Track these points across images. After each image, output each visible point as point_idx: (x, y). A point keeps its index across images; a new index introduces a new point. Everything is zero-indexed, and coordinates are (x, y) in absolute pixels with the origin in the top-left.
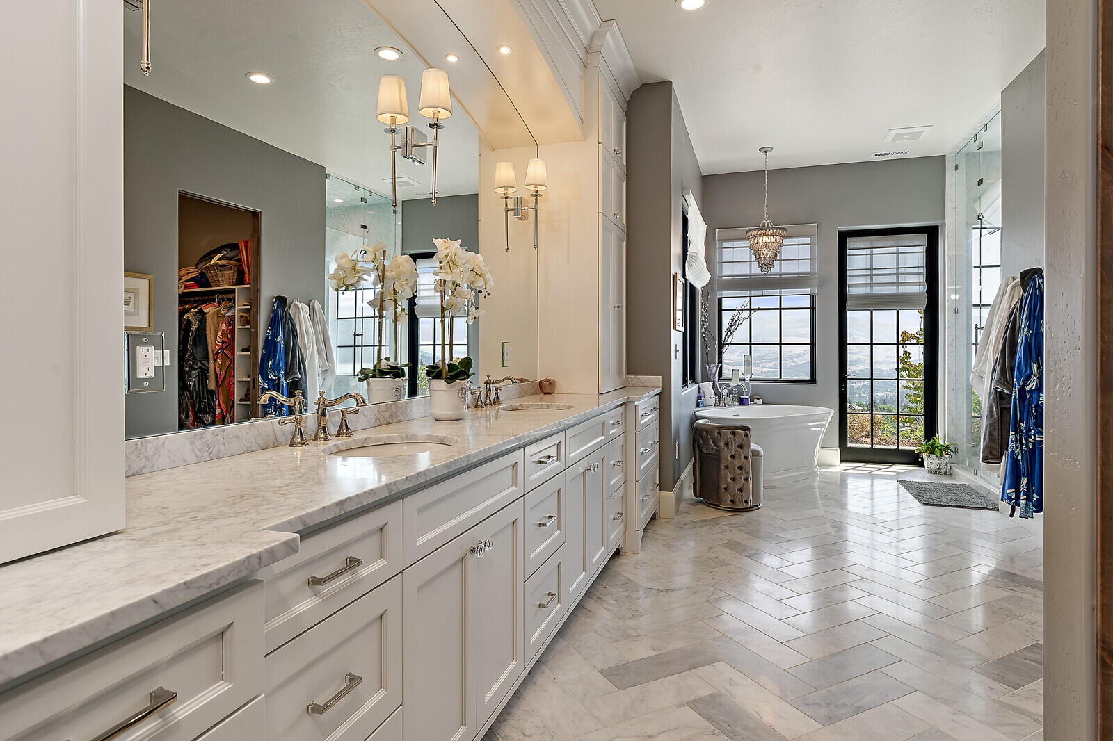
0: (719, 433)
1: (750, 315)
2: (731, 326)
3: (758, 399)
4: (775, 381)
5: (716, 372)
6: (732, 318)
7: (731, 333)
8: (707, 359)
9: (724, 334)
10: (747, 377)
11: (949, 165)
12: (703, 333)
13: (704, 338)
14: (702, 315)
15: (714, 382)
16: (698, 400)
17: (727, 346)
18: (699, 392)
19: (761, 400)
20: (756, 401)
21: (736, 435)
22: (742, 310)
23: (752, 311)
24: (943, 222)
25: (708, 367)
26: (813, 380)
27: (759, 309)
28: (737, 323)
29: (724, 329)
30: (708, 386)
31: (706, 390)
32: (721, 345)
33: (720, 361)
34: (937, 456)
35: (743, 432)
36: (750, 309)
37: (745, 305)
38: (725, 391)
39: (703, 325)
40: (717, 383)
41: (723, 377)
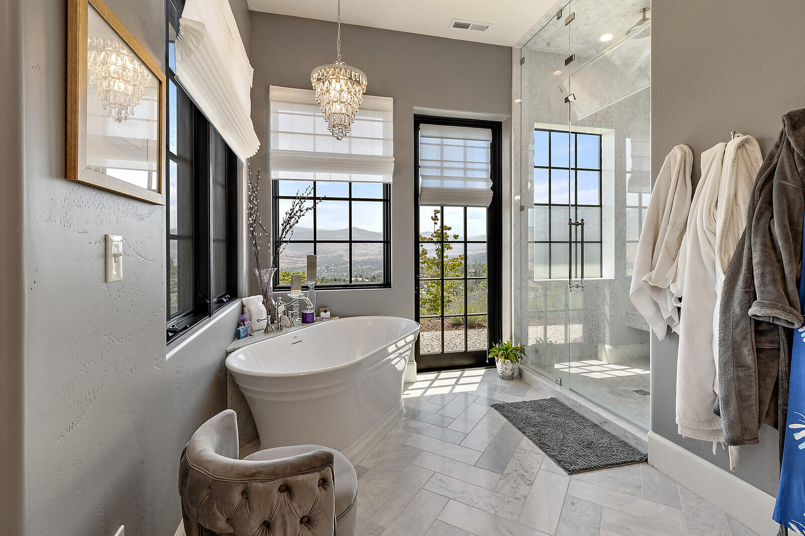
0: (245, 493)
1: (315, 206)
2: (291, 218)
3: (325, 311)
4: (345, 287)
5: (269, 280)
6: (291, 207)
7: (291, 227)
8: (256, 261)
9: (281, 228)
10: (311, 284)
11: (516, 58)
12: (250, 225)
13: (252, 232)
14: (250, 201)
15: (265, 296)
16: (239, 325)
17: (284, 244)
18: (243, 312)
19: (328, 313)
20: (322, 314)
21: (297, 494)
22: (304, 198)
23: (317, 201)
24: (510, 116)
25: (257, 273)
26: (387, 284)
27: (325, 198)
28: (298, 214)
29: (281, 222)
30: (256, 303)
31: (253, 308)
32: (278, 243)
33: (276, 263)
34: (512, 361)
35: (314, 478)
36: (315, 198)
37: (308, 192)
38: (282, 308)
39: (250, 215)
40: (271, 293)
41: (281, 284)
